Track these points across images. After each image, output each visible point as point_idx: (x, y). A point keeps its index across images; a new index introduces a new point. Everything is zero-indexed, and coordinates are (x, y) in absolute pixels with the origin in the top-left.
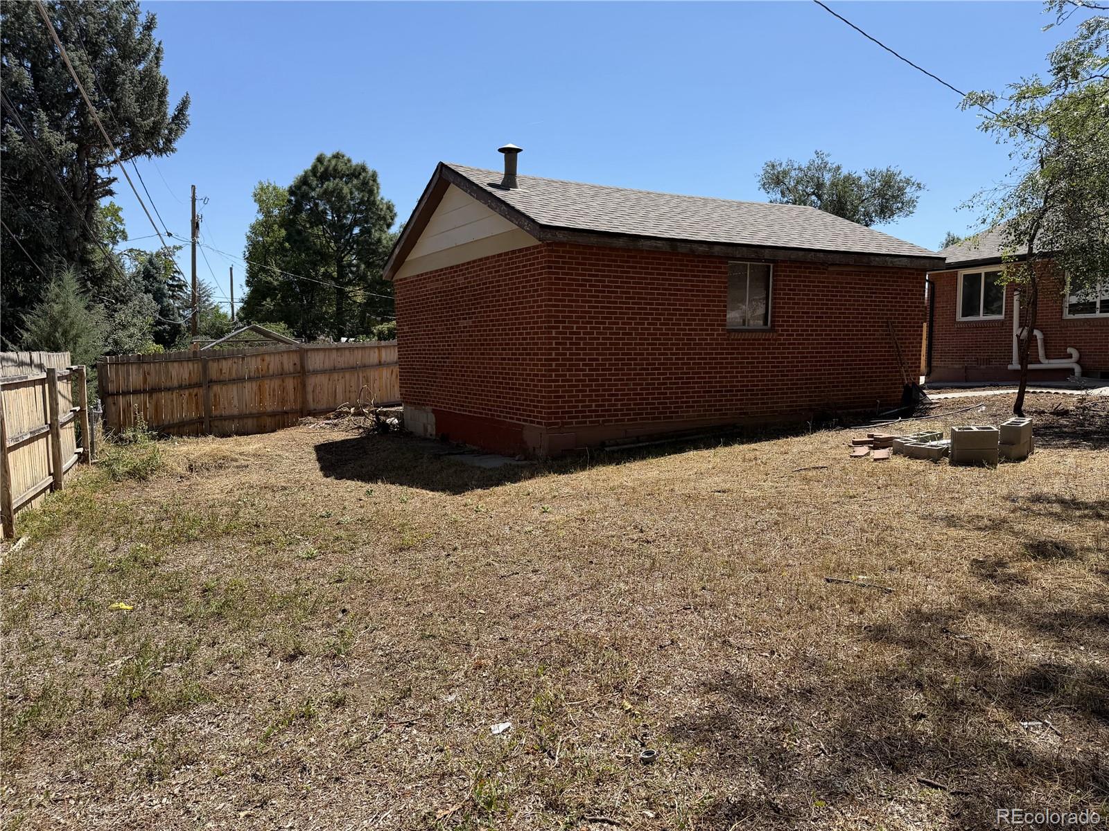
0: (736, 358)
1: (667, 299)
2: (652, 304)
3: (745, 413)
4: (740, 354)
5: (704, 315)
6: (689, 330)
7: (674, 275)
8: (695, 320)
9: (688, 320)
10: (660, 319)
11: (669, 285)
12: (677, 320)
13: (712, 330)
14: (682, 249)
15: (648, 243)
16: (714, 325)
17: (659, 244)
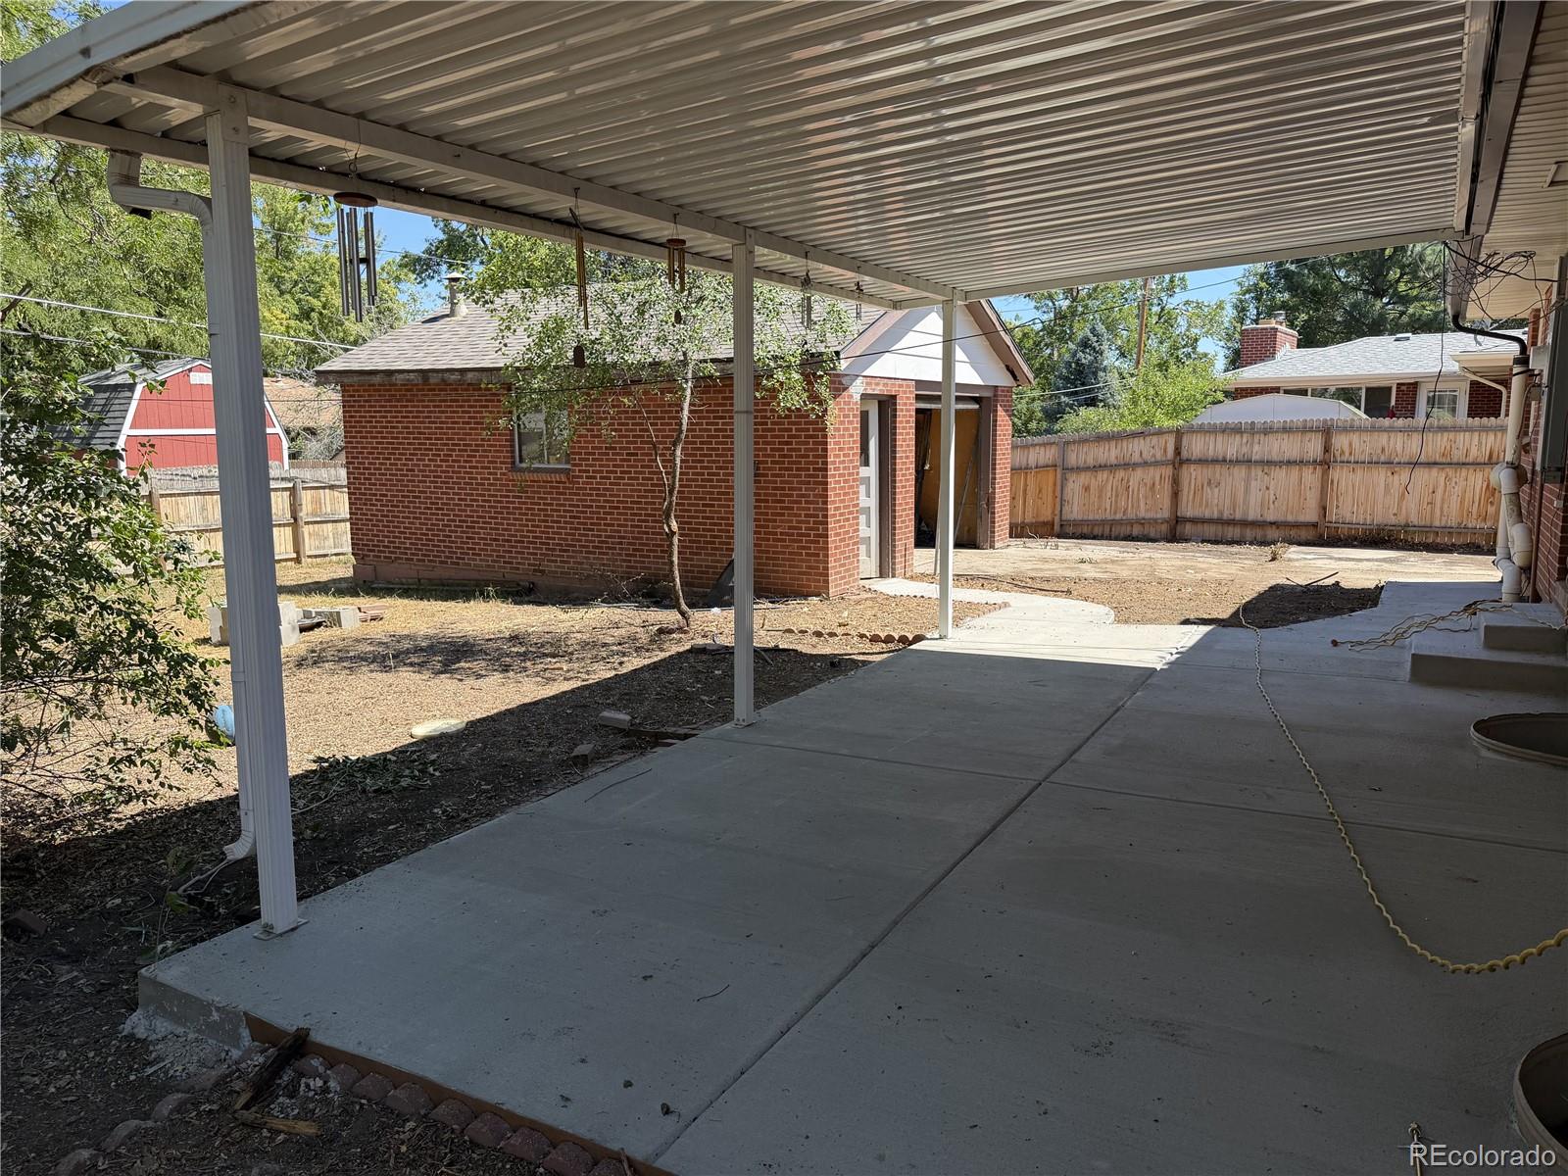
0: (524, 503)
1: (445, 434)
2: (431, 439)
3: (541, 571)
4: (529, 498)
5: (485, 451)
6: (470, 467)
7: (450, 406)
8: (475, 456)
9: (468, 456)
10: (439, 455)
11: (446, 417)
12: (457, 456)
13: (494, 468)
14: (434, 379)
15: (401, 376)
16: (496, 462)
17: (412, 376)
